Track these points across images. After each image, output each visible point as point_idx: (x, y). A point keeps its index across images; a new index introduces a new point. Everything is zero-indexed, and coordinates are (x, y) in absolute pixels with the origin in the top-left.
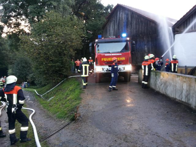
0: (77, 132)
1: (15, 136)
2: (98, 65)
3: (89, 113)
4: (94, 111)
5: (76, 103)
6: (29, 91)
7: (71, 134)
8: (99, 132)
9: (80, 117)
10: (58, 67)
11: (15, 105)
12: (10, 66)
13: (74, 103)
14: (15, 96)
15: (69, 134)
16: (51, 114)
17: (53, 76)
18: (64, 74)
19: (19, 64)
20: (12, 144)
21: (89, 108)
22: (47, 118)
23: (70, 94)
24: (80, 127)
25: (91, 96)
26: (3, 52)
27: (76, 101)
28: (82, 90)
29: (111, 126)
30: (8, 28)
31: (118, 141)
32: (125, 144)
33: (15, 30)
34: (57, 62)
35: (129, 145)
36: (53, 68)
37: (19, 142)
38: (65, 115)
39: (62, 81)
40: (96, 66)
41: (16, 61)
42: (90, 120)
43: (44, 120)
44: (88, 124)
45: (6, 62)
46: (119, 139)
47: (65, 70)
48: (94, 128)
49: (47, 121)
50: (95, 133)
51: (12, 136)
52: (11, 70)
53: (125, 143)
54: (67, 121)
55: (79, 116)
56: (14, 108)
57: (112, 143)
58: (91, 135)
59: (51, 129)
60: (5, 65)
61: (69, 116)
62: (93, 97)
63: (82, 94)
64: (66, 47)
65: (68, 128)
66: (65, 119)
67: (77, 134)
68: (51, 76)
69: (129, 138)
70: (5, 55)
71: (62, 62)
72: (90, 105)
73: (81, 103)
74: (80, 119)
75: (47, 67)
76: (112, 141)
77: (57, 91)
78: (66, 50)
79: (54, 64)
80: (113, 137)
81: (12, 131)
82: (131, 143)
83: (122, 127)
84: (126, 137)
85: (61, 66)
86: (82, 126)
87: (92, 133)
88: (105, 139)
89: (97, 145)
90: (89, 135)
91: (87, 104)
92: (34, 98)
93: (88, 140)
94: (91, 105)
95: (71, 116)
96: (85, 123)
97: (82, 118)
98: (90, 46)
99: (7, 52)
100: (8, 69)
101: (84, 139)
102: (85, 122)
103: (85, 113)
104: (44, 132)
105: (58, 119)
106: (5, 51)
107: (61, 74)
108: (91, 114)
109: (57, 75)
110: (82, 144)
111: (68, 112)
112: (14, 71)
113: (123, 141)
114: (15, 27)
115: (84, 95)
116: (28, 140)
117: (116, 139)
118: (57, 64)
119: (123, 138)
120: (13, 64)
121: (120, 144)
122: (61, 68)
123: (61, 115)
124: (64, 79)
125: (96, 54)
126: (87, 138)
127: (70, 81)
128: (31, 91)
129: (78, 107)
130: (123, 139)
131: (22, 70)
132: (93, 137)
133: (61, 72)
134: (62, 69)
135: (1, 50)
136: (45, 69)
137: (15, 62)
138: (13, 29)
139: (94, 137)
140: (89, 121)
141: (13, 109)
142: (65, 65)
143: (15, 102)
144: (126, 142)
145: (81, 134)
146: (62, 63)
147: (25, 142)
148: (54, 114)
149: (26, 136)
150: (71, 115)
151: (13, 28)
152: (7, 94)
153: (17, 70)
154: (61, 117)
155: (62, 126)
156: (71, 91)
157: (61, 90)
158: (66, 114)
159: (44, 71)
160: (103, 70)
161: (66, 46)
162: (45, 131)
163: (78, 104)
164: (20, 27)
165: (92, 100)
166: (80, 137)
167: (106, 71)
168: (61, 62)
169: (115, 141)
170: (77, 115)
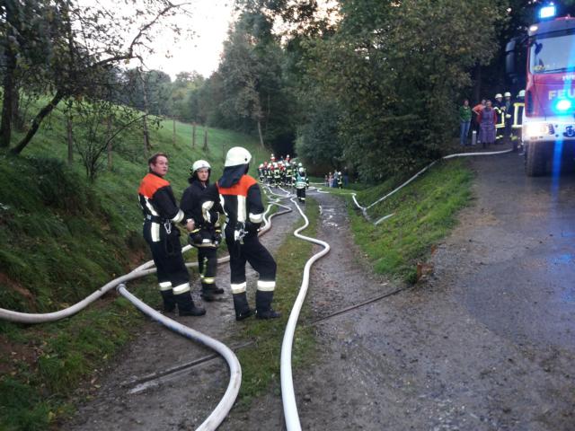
0: (408, 316)
1: (245, 299)
2: (535, 116)
3: (462, 269)
4: (482, 263)
5: (432, 235)
6: (340, 196)
7: (389, 319)
8: (470, 326)
9: (432, 275)
10: (411, 126)
11: (241, 223)
12: (300, 128)
13: (428, 235)
14: (241, 200)
15: (384, 318)
16: (365, 261)
17: (396, 153)
18: (429, 146)
19: (322, 121)
20: (238, 319)
21: (469, 251)
22: (352, 268)
23: (432, 207)
24: (421, 305)
25: (491, 216)
26: (284, 90)
27: (435, 230)
28: (469, 198)
29: (518, 313)
30: (285, 21)
31: (520, 363)
32: (539, 376)
33: (300, 27)
34: (408, 110)
35: (554, 382)
36: (396, 129)
37: (253, 317)
38: (395, 266)
39: (424, 170)
40: (529, 118)
41: (313, 114)
42: (458, 289)
43: (342, 274)
44: (448, 298)
45: (290, 117)
46: (525, 356)
47: (432, 134)
48: (461, 313)
49: (346, 276)
50: (459, 327)
51: (239, 299)
52: (302, 138)
53: (540, 373)
54: (398, 282)
55: (428, 273)
56: (238, 230)
57: (495, 366)
58: (444, 330)
59: (347, 298)
60: (289, 126)
61: (405, 269)
62: (498, 221)
63: (466, 209)
64: (436, 62)
65: (389, 302)
66: (394, 276)
67: (404, 323)
68: (388, 155)
69: (563, 361)
70: (288, 98)
71: (425, 110)
72: (474, 244)
73: (450, 234)
74: (432, 281)
75: (378, 128)
76: (498, 360)
77: (404, 199)
78: (434, 71)
79: (397, 118)
80: (510, 348)
81: (238, 288)
82: (562, 377)
83: (557, 322)
84: (554, 357)
85: (421, 121)
86: (426, 302)
87: (450, 325)
88: (480, 349)
89: (446, 361)
90: (436, 331)
91: (467, 239)
92: (344, 214)
93: (428, 343)
94: (479, 243)
95: (409, 270)
96: (441, 295)
97: (436, 279)
98: (507, 50)
99: (292, 91)
100: (294, 138)
101: (416, 337)
102: (442, 291)
103: (448, 266)
104: (325, 302)
105: (376, 274)
106: (289, 89)
107: (420, 148)
108: (467, 270)
109: (408, 151)
110: (405, 351)
111: (406, 259)
112: (308, 143)
113: (535, 366)
114: (302, 16)
115: (472, 212)
116: (274, 316)
117: (515, 355)
118: (406, 117)
119: (540, 357)
120: (309, 122)
121: (521, 373)
122: (422, 128)
123: (384, 265)
124: (429, 163)
125: (530, 77)
126: (427, 337)
127: (446, 168)
128: (343, 196)
129: (435, 247)
130: (539, 360)
131: (329, 140)
132: (446, 337)
133: (421, 142)
134: (423, 131)
135: (280, 86)
136: (372, 133)
137: (312, 117)
138: (297, 25)
139: (450, 338)
140: (456, 292)
141: (237, 234)
142: (433, 120)
143: (241, 217)
144: (548, 371)
145: (415, 322)
146: (424, 113)
147: (266, 318)
148: (371, 261)
149: (269, 305)
150: (412, 267)
151: (296, 21)
152: (223, 196)
153: (317, 137)
154: (384, 270)
155: (377, 295)
156: (437, 198)
157: (416, 195)
158: (400, 263)
159: (370, 139)
160: (552, 131)
161: (436, 58)
162: (327, 300)
163: (441, 237)
164: (314, 14)
165: (490, 228)
166: (408, 331)
167: (565, 134)
168: (419, 110)
169: (510, 360)
170: (424, 269)
